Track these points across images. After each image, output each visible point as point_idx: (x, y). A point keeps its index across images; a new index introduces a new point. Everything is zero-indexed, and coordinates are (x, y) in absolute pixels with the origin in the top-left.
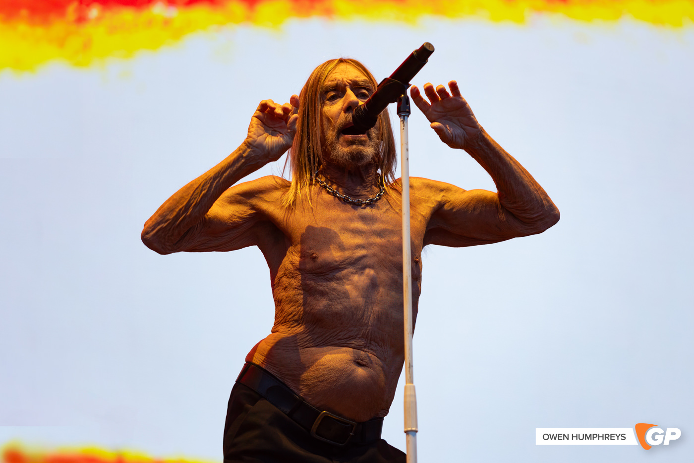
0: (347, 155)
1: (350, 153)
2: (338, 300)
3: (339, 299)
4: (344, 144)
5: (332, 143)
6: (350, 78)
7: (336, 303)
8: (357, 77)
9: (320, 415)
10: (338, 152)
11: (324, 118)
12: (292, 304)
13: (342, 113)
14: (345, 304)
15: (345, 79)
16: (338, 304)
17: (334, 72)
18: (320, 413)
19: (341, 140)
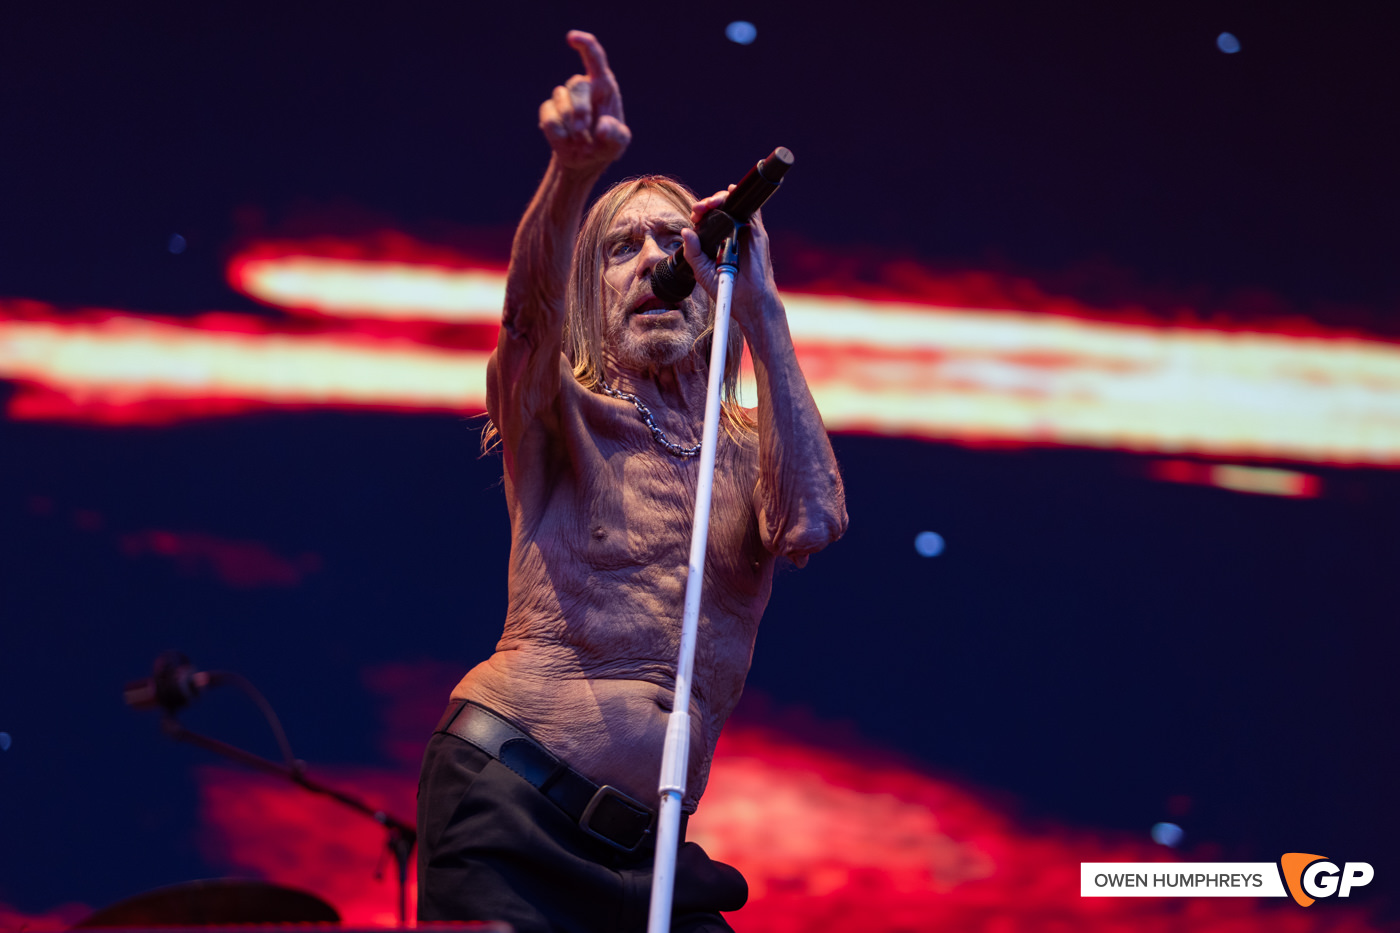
0: (641, 348)
1: (645, 344)
2: (628, 615)
3: (630, 613)
4: (638, 329)
5: (619, 331)
6: (652, 218)
7: (624, 619)
8: (664, 215)
9: (598, 793)
10: (628, 343)
11: (606, 288)
12: (546, 613)
13: (636, 279)
14: (640, 623)
15: (643, 220)
16: (628, 621)
17: (627, 207)
18: (598, 789)
19: (632, 323)
